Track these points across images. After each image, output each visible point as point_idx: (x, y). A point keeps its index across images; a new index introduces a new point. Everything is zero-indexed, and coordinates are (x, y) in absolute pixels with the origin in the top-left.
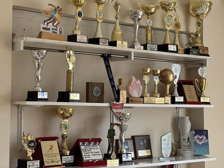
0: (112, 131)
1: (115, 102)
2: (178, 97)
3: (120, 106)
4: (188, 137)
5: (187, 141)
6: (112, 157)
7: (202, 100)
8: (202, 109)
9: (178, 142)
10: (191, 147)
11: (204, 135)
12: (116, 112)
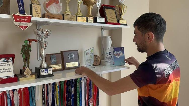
0: (26, 46)
1: (18, 14)
2: (100, 18)
3: (26, 19)
4: (110, 51)
5: (109, 54)
6: (26, 74)
8: (121, 29)
9: (102, 55)
10: (112, 58)
11: (121, 51)
12: (19, 25)
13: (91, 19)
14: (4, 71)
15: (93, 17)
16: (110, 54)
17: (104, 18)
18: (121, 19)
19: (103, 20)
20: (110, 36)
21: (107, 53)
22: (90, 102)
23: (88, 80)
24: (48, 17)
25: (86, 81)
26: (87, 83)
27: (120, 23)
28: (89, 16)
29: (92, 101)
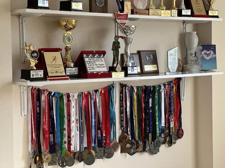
0: (116, 43)
1: (119, 13)
2: (185, 10)
3: (124, 16)
4: (196, 52)
5: (194, 55)
6: (117, 70)
7: (210, 13)
8: (210, 22)
9: (185, 58)
10: (198, 61)
11: (212, 50)
12: (120, 22)
13: (175, 12)
14: (100, 66)
15: (177, 9)
16: (196, 56)
17: (190, 10)
18: (211, 9)
19: (189, 12)
20: (196, 32)
21: (191, 54)
22: (171, 121)
23: (168, 90)
24: (136, 13)
25: (165, 91)
26: (167, 94)
27: (209, 15)
28: (173, 9)
29: (173, 119)
